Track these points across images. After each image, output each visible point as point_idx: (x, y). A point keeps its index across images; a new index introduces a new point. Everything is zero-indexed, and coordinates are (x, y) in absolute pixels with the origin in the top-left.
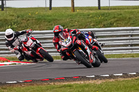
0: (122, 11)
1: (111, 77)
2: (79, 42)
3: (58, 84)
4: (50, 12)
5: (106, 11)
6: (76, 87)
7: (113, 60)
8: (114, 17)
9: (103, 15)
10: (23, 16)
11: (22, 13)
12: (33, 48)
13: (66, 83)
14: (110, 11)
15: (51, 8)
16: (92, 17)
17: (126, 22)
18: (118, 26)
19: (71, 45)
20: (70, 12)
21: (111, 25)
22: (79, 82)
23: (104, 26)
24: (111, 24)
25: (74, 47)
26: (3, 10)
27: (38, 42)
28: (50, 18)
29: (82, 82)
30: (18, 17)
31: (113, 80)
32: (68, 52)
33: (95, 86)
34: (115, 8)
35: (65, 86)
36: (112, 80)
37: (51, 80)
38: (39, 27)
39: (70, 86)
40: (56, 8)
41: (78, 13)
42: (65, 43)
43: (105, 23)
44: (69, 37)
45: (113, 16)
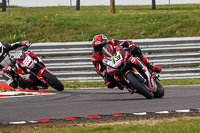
0: (189, 12)
1: (172, 114)
2: (133, 59)
3: (90, 125)
4: (77, 14)
5: (165, 12)
6: (118, 130)
7: (176, 88)
8: (177, 22)
9: (159, 18)
10: (35, 20)
11: (35, 15)
12: (32, 70)
13: (103, 125)
14: (170, 12)
15: (78, 7)
16: (142, 22)
17: (195, 28)
18: (182, 36)
19: (122, 64)
20: (108, 14)
21: (172, 34)
22: (122, 123)
23: (161, 36)
24: (171, 32)
25: (126, 67)
26: (4, 10)
27: (40, 60)
28: (77, 22)
29: (127, 123)
30: (28, 21)
31: (176, 119)
32: (117, 75)
33: (146, 128)
34: (178, 7)
35: (100, 129)
36: (173, 119)
37: (79, 119)
38: (61, 37)
39: (108, 129)
40: (86, 8)
41: (121, 16)
42: (113, 62)
43: (163, 30)
44: (118, 53)
45: (175, 19)
